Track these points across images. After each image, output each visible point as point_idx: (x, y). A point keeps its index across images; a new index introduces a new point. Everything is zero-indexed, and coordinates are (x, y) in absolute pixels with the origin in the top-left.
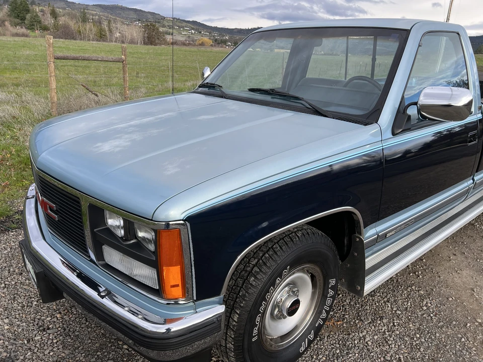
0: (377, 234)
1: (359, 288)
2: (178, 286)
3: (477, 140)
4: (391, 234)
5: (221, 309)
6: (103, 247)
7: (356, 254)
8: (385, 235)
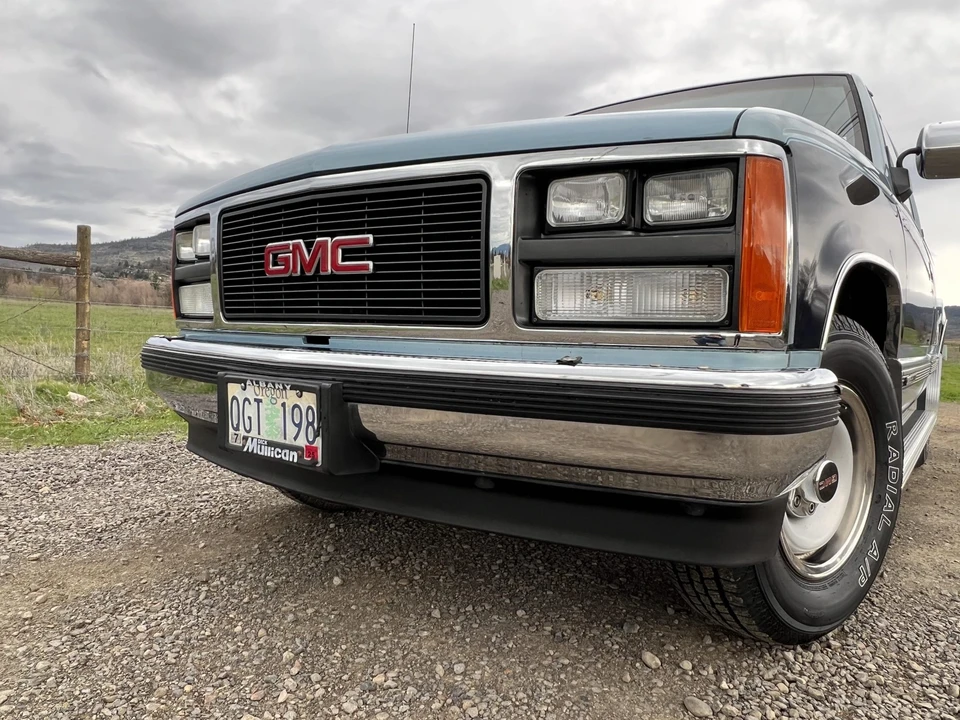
6: (539, 275)
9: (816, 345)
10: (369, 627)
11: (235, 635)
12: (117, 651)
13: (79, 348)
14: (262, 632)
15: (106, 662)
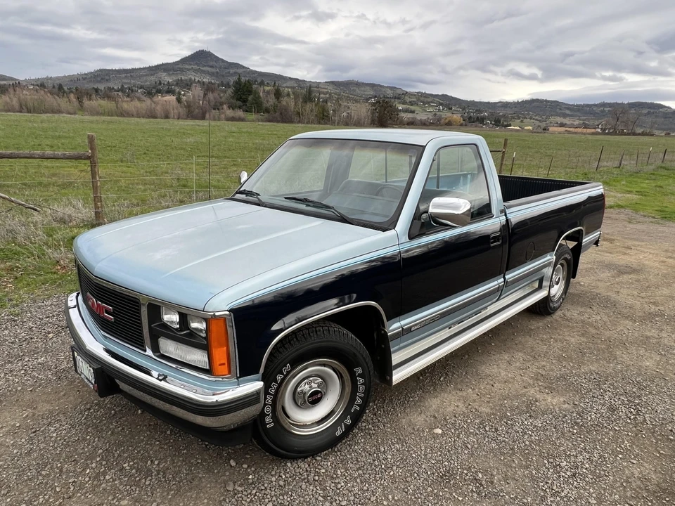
0: (401, 327)
1: (389, 378)
2: (224, 364)
3: (501, 241)
4: (416, 328)
5: (260, 384)
6: (160, 339)
7: (383, 346)
8: (410, 328)
9: (258, 373)
10: (139, 438)
11: (87, 439)
12: (42, 446)
13: (96, 207)
14: (96, 439)
15: (36, 451)
